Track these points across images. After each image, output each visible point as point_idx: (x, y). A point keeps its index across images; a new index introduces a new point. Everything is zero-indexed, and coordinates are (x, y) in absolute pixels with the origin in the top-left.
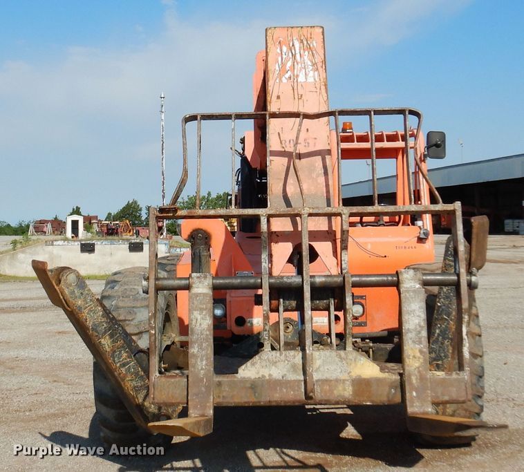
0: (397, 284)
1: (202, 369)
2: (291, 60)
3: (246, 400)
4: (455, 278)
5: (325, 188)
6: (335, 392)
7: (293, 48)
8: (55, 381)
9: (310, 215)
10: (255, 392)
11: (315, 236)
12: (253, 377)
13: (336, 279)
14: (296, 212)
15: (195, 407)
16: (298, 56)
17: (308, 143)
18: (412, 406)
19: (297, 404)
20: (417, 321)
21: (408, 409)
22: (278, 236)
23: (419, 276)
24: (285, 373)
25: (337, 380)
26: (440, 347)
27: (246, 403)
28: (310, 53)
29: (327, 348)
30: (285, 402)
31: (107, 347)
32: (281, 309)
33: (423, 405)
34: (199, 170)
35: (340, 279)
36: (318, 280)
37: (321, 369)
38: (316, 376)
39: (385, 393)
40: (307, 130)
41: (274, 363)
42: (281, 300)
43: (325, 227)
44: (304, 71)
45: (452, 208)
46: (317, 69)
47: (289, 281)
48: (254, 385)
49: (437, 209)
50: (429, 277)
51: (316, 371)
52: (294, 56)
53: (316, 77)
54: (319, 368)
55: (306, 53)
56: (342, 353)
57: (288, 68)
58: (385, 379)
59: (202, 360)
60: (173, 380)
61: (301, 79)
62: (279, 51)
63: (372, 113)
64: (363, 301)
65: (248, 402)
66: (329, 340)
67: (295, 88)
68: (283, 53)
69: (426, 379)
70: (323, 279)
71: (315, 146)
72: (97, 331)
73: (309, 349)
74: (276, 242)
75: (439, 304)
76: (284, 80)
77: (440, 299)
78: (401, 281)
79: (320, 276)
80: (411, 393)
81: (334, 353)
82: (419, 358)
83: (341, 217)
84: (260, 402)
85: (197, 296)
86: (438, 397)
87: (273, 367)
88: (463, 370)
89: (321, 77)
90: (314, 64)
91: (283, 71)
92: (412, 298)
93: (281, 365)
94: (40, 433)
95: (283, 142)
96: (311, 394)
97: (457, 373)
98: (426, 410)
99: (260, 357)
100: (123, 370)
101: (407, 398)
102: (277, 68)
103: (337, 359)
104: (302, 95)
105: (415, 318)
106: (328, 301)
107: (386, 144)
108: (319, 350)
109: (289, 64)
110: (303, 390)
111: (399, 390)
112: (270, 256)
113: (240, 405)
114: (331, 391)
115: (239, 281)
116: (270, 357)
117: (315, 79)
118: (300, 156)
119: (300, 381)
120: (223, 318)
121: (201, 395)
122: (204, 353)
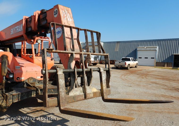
1: (63, 95)
6: (90, 96)
7: (65, 11)
10: (74, 99)
12: (73, 95)
20: (104, 79)
23: (103, 69)
24: (80, 93)
25: (90, 93)
41: (77, 91)
44: (69, 18)
53: (72, 20)
55: (68, 14)
58: (98, 92)
59: (63, 93)
61: (69, 20)
62: (62, 11)
63: (93, 32)
67: (68, 22)
69: (107, 91)
73: (86, 87)
76: (65, 19)
80: (104, 94)
82: (105, 86)
85: (61, 75)
88: (109, 88)
90: (71, 17)
91: (64, 17)
92: (103, 74)
95: (68, 35)
96: (87, 97)
98: (107, 97)
103: (89, 88)
104: (70, 24)
109: (65, 15)
119: (83, 95)
120: (13, 78)
121: (63, 102)
122: (63, 90)
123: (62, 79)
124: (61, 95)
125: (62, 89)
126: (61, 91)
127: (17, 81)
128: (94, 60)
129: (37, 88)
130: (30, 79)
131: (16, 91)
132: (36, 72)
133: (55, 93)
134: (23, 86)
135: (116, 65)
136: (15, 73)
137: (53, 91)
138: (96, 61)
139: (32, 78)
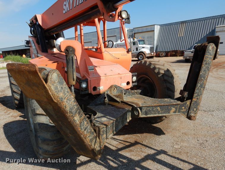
26: (199, 91)
31: (77, 121)
72: (72, 113)
75: (201, 74)
100: (85, 132)
120: (87, 88)
127: (94, 93)
128: (149, 52)
129: (134, 105)
130: (113, 88)
131: (102, 115)
132: (120, 75)
133: (164, 113)
134: (104, 101)
135: (187, 57)
136: (89, 79)
137: (159, 110)
138: (152, 53)
139: (116, 87)
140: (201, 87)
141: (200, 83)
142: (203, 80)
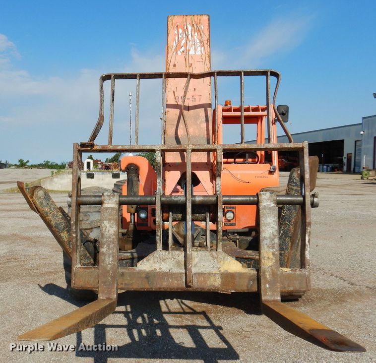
0: (257, 203)
1: (109, 264)
2: (185, 39)
3: (142, 287)
4: (301, 199)
5: (206, 132)
6: (208, 282)
7: (186, 30)
8: (57, 251)
9: (194, 150)
10: (149, 281)
11: (197, 166)
12: (147, 270)
13: (211, 199)
14: (183, 148)
15: (103, 292)
16: (190, 36)
17: (195, 99)
18: (266, 295)
19: (179, 290)
20: (271, 231)
21: (262, 297)
22: (170, 166)
23: (274, 197)
24: (172, 267)
25: (210, 274)
26: (283, 242)
27: (142, 288)
28: (199, 34)
29: (204, 249)
30: (171, 289)
31: (65, 238)
32: (170, 219)
33: (274, 294)
34: (111, 116)
35: (214, 199)
36: (198, 199)
37: (198, 265)
38: (194, 270)
39: (246, 284)
40: (195, 89)
41: (164, 260)
42: (171, 213)
43: (205, 160)
44: (194, 46)
45: (301, 146)
46: (204, 46)
47: (176, 199)
48: (148, 276)
49: (289, 146)
50: (281, 198)
51: (195, 266)
52: (187, 36)
53: (203, 50)
54: (197, 264)
55: (196, 34)
56: (214, 253)
57: (182, 44)
58: (245, 273)
59: (109, 257)
60: (88, 271)
61: (192, 52)
62: (176, 32)
63: (243, 73)
64: (234, 210)
65: (144, 288)
66: (205, 243)
67: (187, 59)
68: (180, 34)
69: (277, 275)
70: (201, 199)
71: (200, 100)
72: (58, 228)
73: (189, 251)
74: (169, 171)
75: (283, 214)
76: (179, 53)
77: (284, 211)
78: (260, 201)
79: (199, 196)
80: (265, 285)
81: (208, 254)
82: (272, 259)
83: (217, 152)
84: (152, 288)
85: (107, 210)
86: (285, 288)
87: (163, 263)
88: (305, 268)
89: (206, 51)
90: (201, 42)
91: (178, 46)
92: (268, 214)
93: (168, 261)
94: (39, 285)
95: (177, 98)
96: (190, 284)
97: (300, 270)
98: (276, 298)
99: (153, 255)
101: (262, 289)
102: (175, 45)
103: (210, 258)
104: (191, 64)
105: (269, 228)
106: (205, 214)
107: (251, 113)
108: (197, 250)
109: (184, 41)
110: (184, 280)
111: (256, 282)
112: (164, 180)
113: (138, 290)
114: (205, 281)
115: (139, 199)
116: (161, 255)
117: (201, 53)
118: (188, 108)
119: (182, 273)
120: (146, 219)
121: (108, 283)
122: (111, 252)
123: (110, 220)
124: (103, 262)
125: (109, 248)
126: (103, 253)
140: (286, 237)
141: (283, 230)
142: (288, 225)
